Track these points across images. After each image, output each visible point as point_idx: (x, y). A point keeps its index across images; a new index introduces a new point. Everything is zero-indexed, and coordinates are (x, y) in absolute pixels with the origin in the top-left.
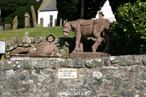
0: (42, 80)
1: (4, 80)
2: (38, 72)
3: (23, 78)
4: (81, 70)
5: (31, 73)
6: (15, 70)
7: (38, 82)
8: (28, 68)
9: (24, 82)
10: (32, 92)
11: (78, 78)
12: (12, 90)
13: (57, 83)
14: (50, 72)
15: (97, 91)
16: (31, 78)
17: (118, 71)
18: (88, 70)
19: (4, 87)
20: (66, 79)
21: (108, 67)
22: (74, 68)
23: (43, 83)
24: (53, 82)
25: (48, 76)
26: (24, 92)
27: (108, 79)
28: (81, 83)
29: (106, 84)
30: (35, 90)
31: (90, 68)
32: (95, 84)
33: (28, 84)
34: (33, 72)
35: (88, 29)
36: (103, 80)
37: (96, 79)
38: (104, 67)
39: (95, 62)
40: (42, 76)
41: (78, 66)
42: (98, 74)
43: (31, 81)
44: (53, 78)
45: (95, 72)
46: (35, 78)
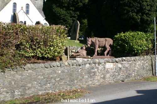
0: (100, 69)
1: (85, 70)
2: (99, 65)
3: (93, 68)
4: (114, 63)
5: (96, 65)
6: (89, 64)
7: (99, 70)
8: (95, 63)
9: (93, 70)
10: (96, 75)
11: (113, 67)
12: (88, 75)
13: (106, 70)
14: (104, 65)
15: (120, 73)
16: (96, 68)
17: (126, 64)
18: (117, 64)
19: (85, 73)
20: (109, 68)
21: (123, 62)
22: (112, 62)
23: (101, 70)
24: (104, 70)
25: (102, 67)
26: (93, 75)
27: (124, 68)
28: (114, 70)
29: (123, 70)
30: (98, 74)
31: (117, 62)
32: (119, 70)
33: (95, 71)
34: (97, 65)
35: (103, 43)
36: (122, 68)
37: (119, 68)
38: (122, 62)
39: (119, 60)
40: (101, 67)
41: (113, 62)
42: (120, 66)
43: (96, 70)
44: (104, 68)
45: (119, 65)
46: (98, 68)
